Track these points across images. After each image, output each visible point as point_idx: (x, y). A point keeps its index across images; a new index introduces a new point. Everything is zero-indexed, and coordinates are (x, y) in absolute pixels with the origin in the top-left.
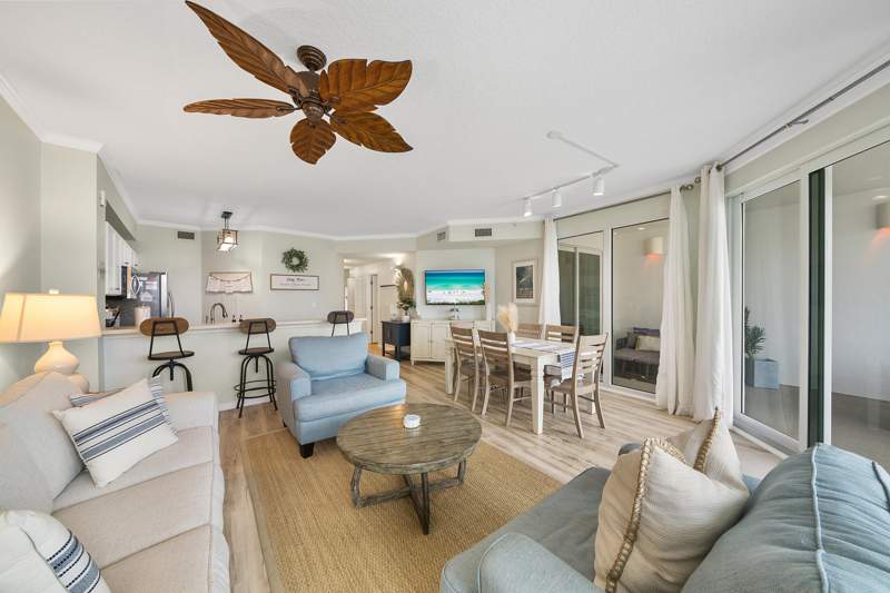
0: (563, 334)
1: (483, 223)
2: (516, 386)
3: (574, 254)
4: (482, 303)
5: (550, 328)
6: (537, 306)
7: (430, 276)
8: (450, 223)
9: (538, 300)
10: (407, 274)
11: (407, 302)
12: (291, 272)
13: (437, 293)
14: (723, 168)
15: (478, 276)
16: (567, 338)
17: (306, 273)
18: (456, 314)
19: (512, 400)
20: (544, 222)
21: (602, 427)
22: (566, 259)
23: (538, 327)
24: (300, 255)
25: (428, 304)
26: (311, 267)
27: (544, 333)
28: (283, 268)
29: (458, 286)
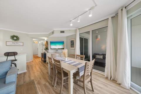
0: (81, 57)
1: (62, 29)
2: (64, 79)
3: (83, 38)
4: (63, 49)
5: (77, 55)
6: (75, 49)
7: (51, 43)
8: (55, 29)
9: (75, 48)
10: (47, 42)
11: (47, 49)
12: (14, 41)
13: (53, 47)
14: (126, 8)
15: (62, 43)
16: (82, 58)
17: (18, 41)
18: (57, 51)
19: (63, 84)
20: (76, 30)
21: (93, 91)
22: (81, 39)
23: (74, 55)
24: (17, 37)
25: (51, 49)
26: (20, 40)
27: (76, 56)
28: (11, 40)
29: (58, 45)
